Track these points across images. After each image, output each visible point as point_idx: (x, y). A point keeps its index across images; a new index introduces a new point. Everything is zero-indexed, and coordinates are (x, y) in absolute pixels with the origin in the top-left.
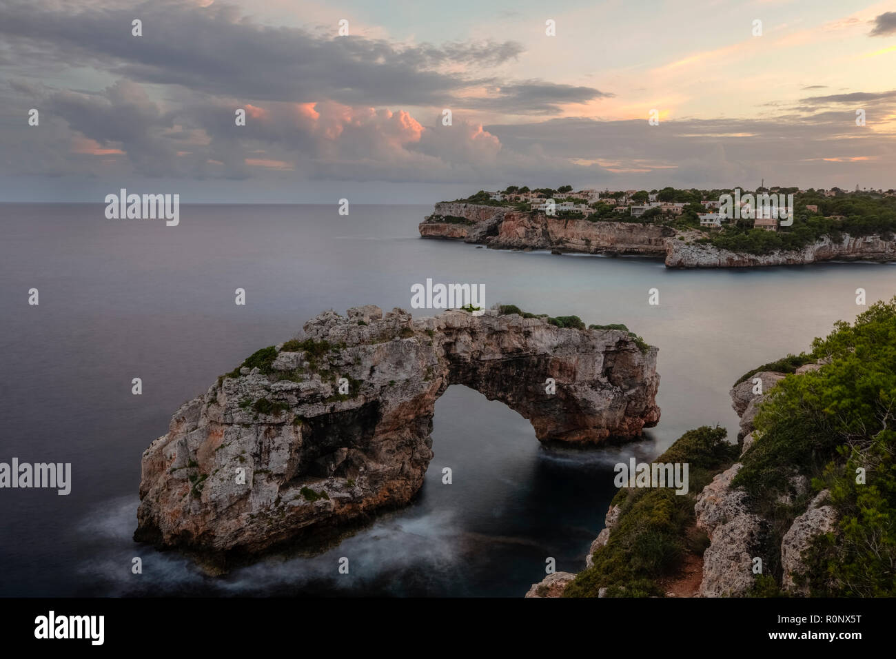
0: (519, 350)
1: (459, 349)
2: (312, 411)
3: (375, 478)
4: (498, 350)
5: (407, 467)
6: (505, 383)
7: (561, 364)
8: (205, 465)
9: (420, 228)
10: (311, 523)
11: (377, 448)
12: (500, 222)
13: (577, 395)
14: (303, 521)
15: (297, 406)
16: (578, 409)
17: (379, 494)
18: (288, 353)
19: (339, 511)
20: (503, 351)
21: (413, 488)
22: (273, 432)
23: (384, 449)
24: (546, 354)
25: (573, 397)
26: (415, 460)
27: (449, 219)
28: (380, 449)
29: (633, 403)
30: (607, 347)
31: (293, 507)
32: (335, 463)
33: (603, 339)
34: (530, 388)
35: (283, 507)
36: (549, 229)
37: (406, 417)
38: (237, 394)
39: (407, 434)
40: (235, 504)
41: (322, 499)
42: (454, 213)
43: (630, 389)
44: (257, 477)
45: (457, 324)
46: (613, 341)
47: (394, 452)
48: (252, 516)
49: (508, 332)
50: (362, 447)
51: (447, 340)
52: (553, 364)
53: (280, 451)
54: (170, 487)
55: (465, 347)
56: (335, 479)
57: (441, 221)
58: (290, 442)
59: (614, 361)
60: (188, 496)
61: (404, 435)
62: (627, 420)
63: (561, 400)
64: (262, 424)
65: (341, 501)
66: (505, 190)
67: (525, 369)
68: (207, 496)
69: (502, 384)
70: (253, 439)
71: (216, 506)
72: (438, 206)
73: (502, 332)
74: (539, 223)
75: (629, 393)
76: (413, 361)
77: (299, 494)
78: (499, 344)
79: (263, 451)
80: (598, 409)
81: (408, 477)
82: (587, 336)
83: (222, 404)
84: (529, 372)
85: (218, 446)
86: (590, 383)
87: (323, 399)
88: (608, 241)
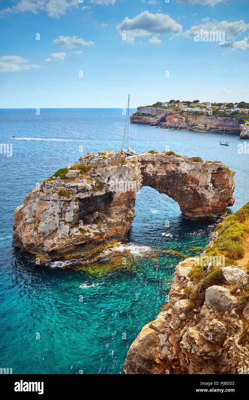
0: (174, 171)
1: (147, 170)
2: (83, 196)
3: (110, 225)
4: (164, 171)
5: (124, 220)
6: (167, 186)
7: (192, 178)
8: (39, 217)
9: (130, 118)
10: (83, 242)
11: (111, 212)
12: (166, 116)
13: (199, 192)
14: (80, 241)
15: (77, 193)
16: (199, 198)
17: (112, 232)
18: (72, 171)
19: (94, 238)
20: (167, 172)
21: (126, 230)
22: (67, 204)
23: (114, 213)
24: (186, 174)
25: (197, 192)
26: (128, 218)
27: (143, 114)
28: (112, 213)
29: (223, 196)
30: (213, 171)
31: (76, 235)
32: (93, 218)
33: (211, 167)
34: (178, 188)
35: (71, 235)
36: (188, 119)
37: (124, 200)
38: (51, 188)
39: (124, 207)
40: (51, 233)
41: (88, 233)
42: (146, 112)
43: (222, 189)
44: (60, 223)
45: (147, 159)
46: (216, 168)
47: (118, 214)
48: (59, 238)
49: (170, 163)
50: (105, 212)
51: (142, 166)
52: (189, 178)
53: (70, 212)
54: (25, 226)
55: (150, 169)
56: (93, 225)
57: (140, 115)
58: (74, 209)
59: (216, 177)
60: (32, 230)
61: (123, 207)
62: (220, 203)
63: (192, 194)
64: (62, 201)
65: (96, 234)
66: (169, 102)
67: (176, 180)
68: (40, 229)
69: (166, 186)
70: (59, 207)
71: (44, 234)
72: (139, 108)
73: (167, 163)
74: (184, 116)
75: (222, 191)
76: (127, 175)
77: (78, 230)
78: (165, 169)
79: (63, 212)
80: (208, 198)
81: (124, 225)
82: (205, 166)
83: (45, 192)
84: (178, 181)
85: (44, 210)
86: (204, 186)
87: (88, 191)
88: (215, 125)
